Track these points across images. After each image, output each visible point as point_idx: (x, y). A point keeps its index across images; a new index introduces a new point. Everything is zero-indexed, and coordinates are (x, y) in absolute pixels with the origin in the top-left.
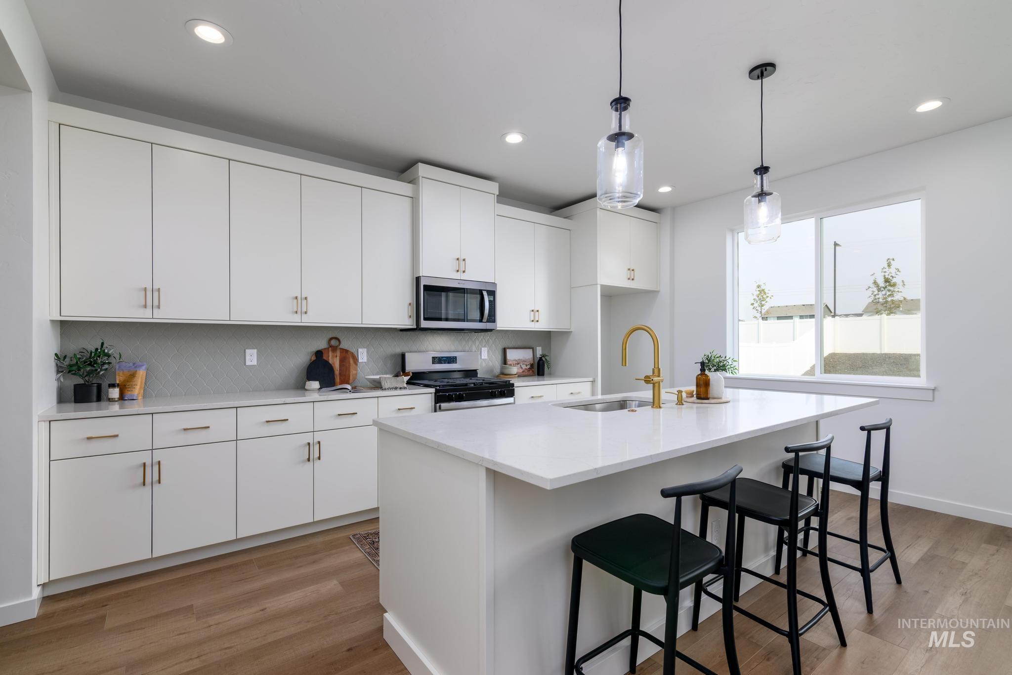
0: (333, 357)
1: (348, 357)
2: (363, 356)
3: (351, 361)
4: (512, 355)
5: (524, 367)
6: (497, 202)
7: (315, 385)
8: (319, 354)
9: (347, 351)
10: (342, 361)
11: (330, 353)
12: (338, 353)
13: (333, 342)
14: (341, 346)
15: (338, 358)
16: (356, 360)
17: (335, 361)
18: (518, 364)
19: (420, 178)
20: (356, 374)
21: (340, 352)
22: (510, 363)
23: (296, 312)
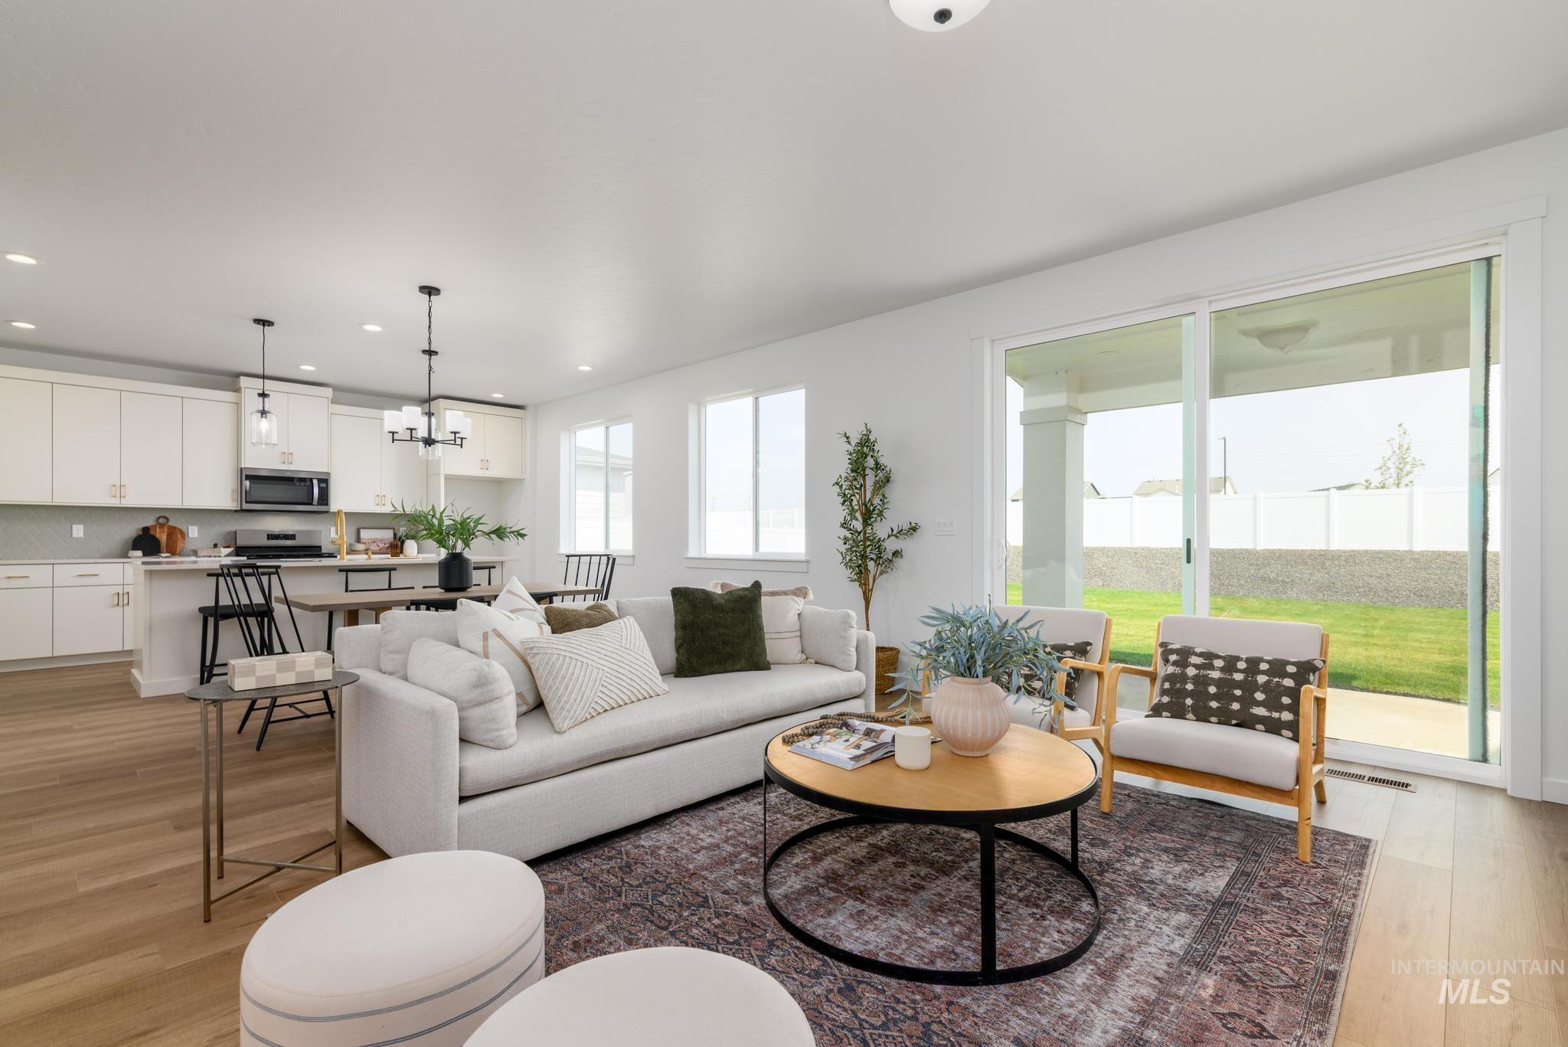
0: (160, 533)
1: (175, 534)
2: (193, 532)
3: (179, 536)
4: (365, 534)
5: (382, 545)
6: (332, 403)
7: (139, 553)
8: (146, 530)
9: (175, 528)
10: (170, 536)
11: (158, 529)
12: (166, 529)
13: (161, 521)
14: (169, 524)
15: (165, 533)
16: (183, 535)
17: (162, 537)
18: (374, 542)
19: (243, 389)
20: (184, 547)
21: (168, 529)
22: (364, 541)
23: (115, 497)
